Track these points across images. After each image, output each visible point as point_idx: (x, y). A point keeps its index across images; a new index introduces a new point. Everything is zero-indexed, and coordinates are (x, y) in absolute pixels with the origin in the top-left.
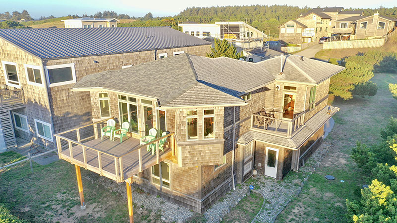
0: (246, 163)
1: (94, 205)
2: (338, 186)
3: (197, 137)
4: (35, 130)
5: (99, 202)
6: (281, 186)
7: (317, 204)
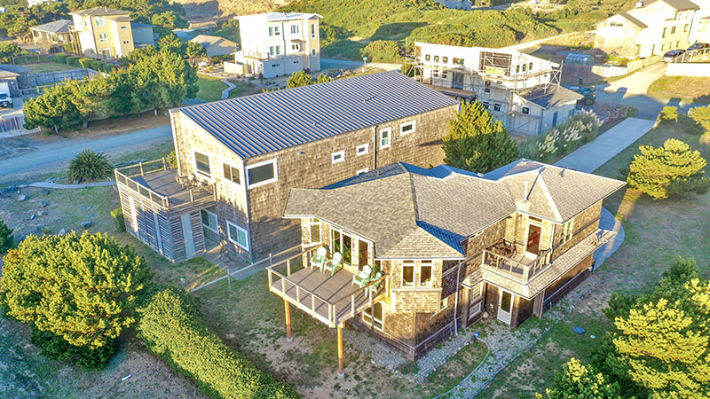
0: (473, 305)
1: (300, 338)
2: (584, 342)
3: (413, 283)
4: (226, 233)
5: (305, 335)
6: (514, 335)
7: (550, 364)
